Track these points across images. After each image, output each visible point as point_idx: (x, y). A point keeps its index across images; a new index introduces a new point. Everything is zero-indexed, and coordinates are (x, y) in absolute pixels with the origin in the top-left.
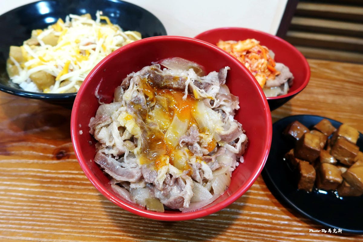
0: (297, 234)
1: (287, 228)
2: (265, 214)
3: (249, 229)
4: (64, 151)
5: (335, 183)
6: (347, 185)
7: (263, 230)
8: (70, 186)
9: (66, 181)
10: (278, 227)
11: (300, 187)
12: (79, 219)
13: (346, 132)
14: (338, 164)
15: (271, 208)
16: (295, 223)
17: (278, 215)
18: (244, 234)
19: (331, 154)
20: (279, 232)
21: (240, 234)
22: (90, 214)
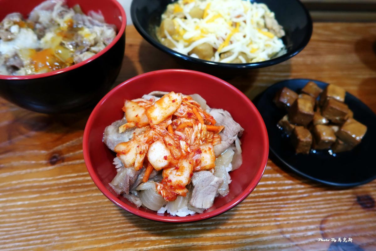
0: (301, 196)
1: (292, 192)
2: (269, 182)
3: (257, 200)
4: (57, 155)
5: (330, 142)
6: (341, 142)
7: (270, 199)
8: (72, 191)
9: (66, 186)
10: (283, 193)
11: (298, 151)
12: (89, 223)
13: (334, 92)
14: (330, 123)
15: (274, 175)
16: (298, 186)
17: (281, 182)
18: (254, 206)
19: (322, 115)
20: (285, 197)
21: (250, 206)
22: (99, 215)
